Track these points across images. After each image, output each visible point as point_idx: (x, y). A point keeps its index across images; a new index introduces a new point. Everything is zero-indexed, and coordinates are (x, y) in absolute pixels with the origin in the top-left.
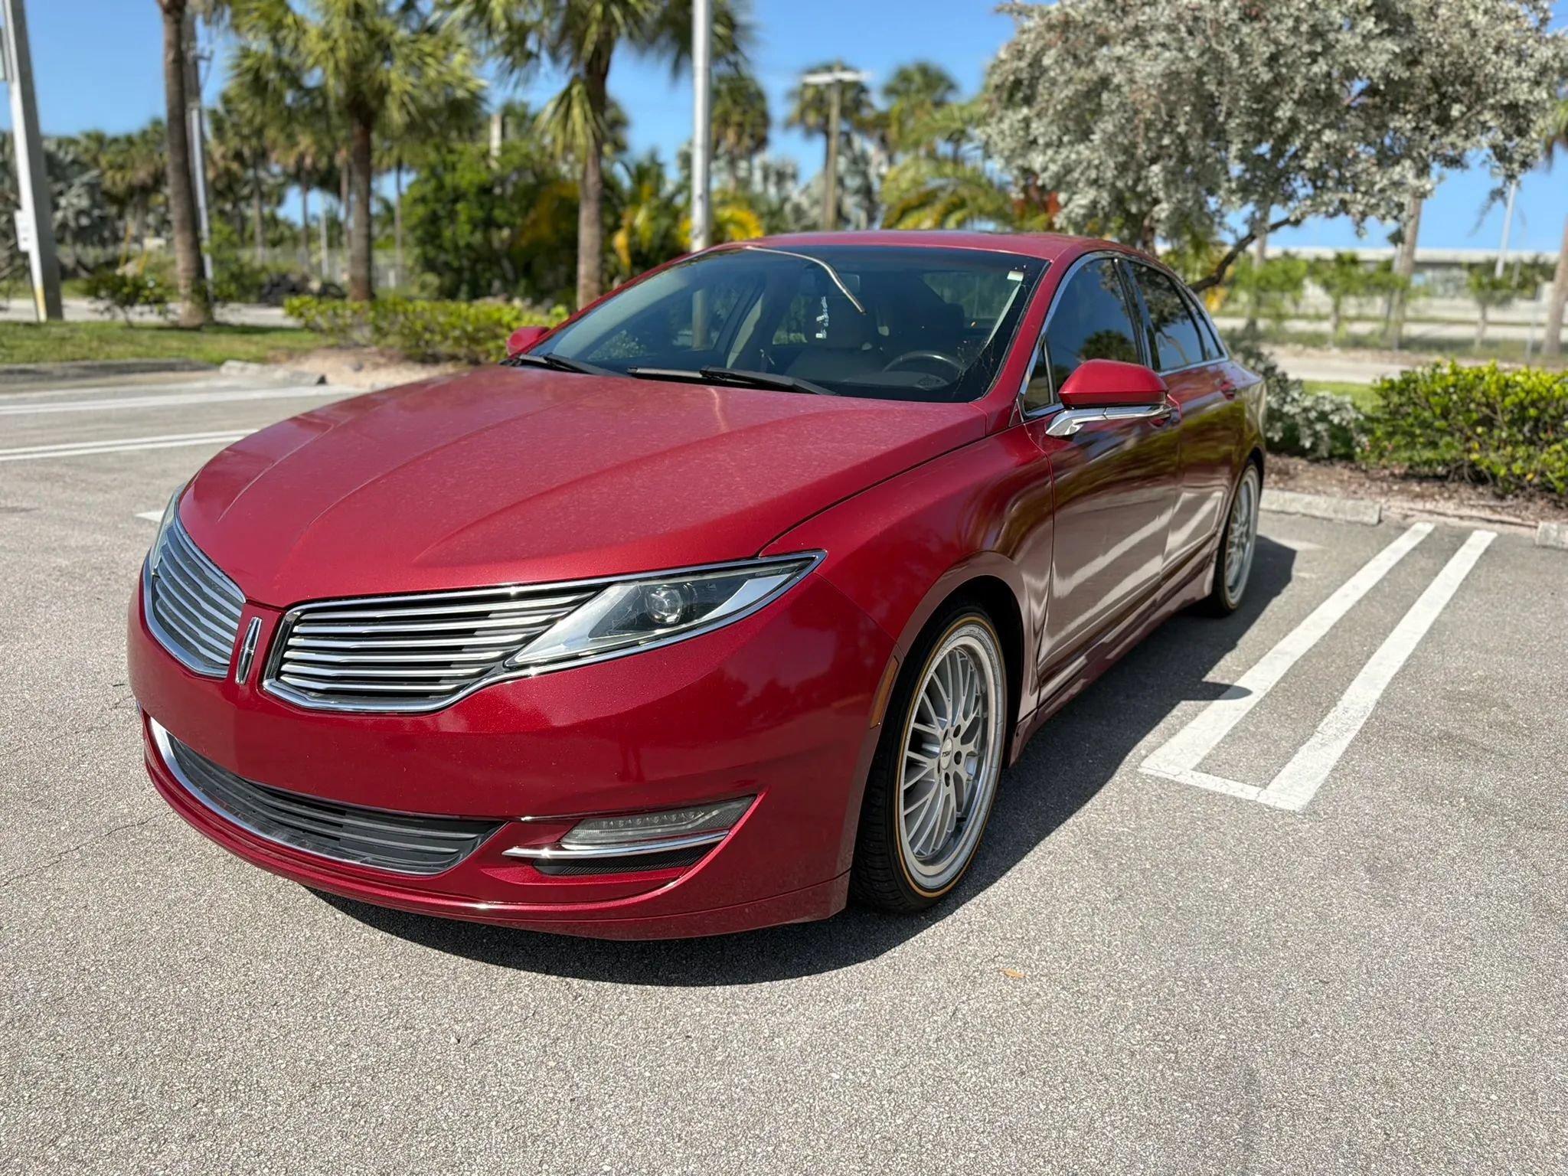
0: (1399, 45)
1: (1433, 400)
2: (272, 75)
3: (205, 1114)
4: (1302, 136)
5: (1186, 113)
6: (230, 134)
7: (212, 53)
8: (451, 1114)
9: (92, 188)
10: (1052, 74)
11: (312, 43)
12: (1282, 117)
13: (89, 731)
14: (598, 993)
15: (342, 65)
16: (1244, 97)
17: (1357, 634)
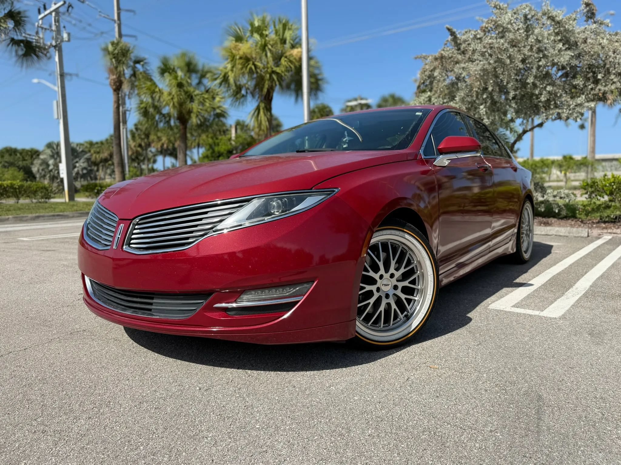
0: (573, 53)
1: (605, 188)
2: (151, 110)
3: (96, 411)
4: (539, 89)
5: (491, 83)
6: (137, 138)
7: (131, 109)
8: (195, 411)
9: (88, 160)
10: (438, 78)
11: (166, 97)
12: (529, 82)
13: (68, 306)
14: (258, 374)
15: (176, 104)
16: (513, 75)
17: (580, 267)
